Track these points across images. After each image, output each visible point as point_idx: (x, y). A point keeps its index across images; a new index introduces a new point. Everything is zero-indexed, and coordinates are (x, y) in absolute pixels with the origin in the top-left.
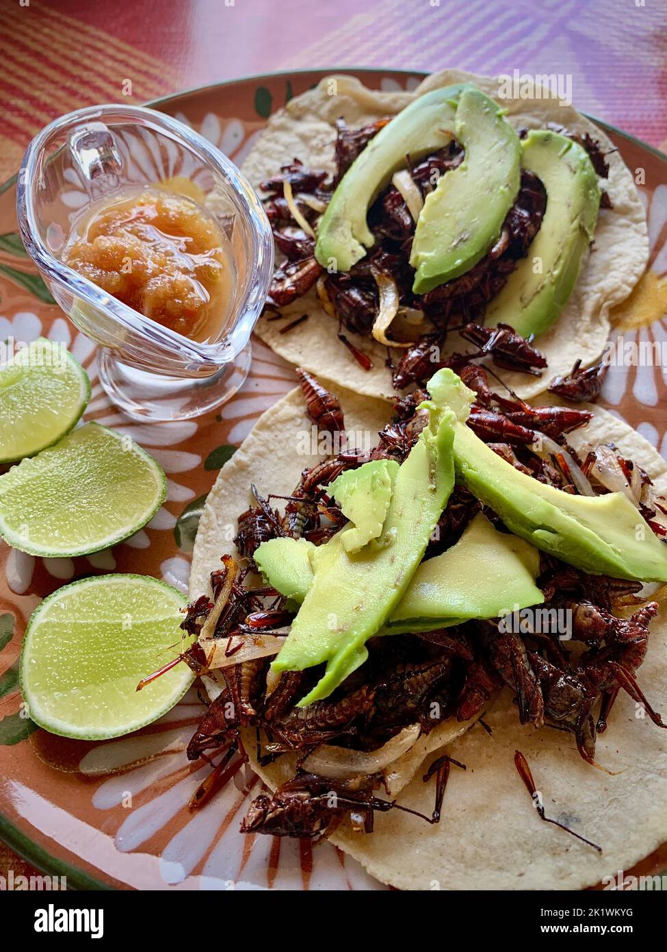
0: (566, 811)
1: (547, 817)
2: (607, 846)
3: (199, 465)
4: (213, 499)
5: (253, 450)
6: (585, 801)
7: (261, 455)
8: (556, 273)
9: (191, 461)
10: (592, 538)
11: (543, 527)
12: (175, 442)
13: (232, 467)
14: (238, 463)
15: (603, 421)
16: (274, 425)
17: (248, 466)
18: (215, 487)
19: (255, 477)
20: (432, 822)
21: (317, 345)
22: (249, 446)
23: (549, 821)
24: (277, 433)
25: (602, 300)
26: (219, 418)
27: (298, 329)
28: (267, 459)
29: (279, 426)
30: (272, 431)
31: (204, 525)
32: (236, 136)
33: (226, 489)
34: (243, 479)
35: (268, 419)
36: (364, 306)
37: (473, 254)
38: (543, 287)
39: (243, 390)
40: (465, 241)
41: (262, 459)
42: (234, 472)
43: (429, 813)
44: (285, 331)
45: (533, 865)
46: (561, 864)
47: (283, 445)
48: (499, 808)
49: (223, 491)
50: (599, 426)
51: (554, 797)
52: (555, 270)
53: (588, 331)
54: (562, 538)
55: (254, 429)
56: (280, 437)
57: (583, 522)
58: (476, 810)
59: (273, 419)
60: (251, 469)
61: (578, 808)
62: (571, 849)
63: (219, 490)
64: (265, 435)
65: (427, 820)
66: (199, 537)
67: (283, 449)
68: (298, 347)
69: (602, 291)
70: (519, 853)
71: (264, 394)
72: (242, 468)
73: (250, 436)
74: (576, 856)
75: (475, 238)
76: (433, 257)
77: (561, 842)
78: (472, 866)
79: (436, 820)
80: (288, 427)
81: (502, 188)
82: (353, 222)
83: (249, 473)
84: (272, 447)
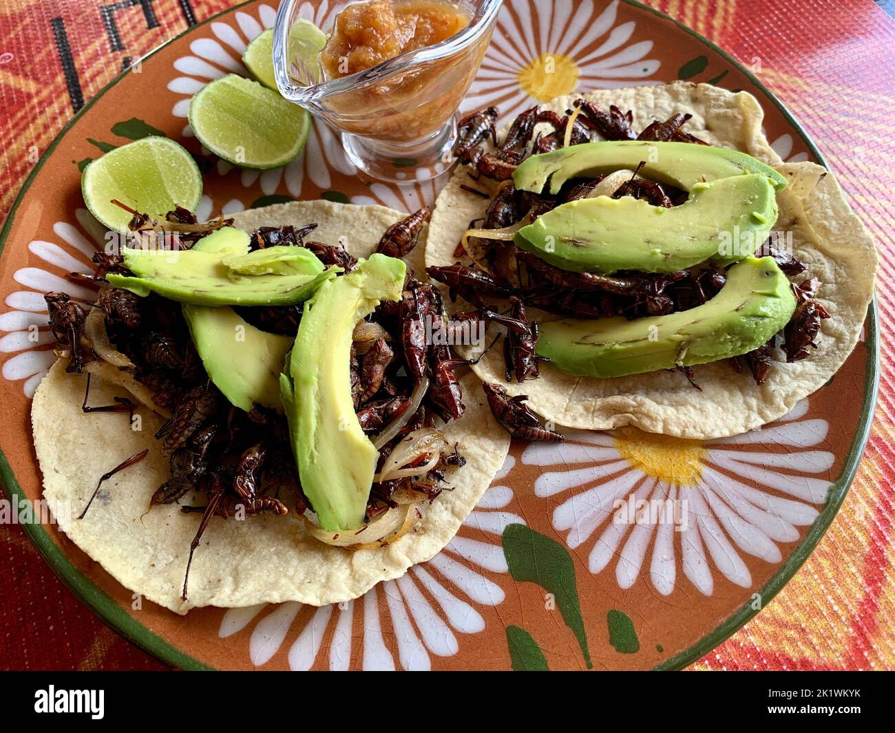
0: (111, 494)
1: (103, 482)
2: (85, 523)
3: (323, 189)
4: (295, 206)
5: (346, 212)
6: (122, 507)
7: (346, 221)
8: (617, 347)
9: (324, 183)
10: (307, 428)
11: (291, 380)
12: (335, 167)
13: (324, 206)
14: (330, 207)
15: (490, 450)
16: (375, 217)
17: (332, 216)
18: (304, 202)
19: (325, 224)
20: (83, 408)
21: (463, 215)
22: (349, 209)
23: (100, 483)
24: (370, 223)
25: (632, 409)
26: (369, 183)
27: (473, 196)
28: (345, 225)
29: (376, 221)
30: (370, 219)
31: (272, 209)
32: (645, 70)
33: (306, 211)
34: (320, 218)
35: (377, 210)
36: (498, 219)
37: (567, 258)
38: (600, 345)
39: (401, 189)
40: (578, 246)
41: (342, 223)
42: (322, 209)
43: (89, 405)
44: (464, 189)
45: (65, 478)
46: (69, 496)
47: (362, 230)
48: (106, 451)
49: (304, 209)
50: (482, 447)
51: (120, 484)
52: (620, 344)
53: (587, 409)
54: (291, 400)
55: (365, 206)
56: (367, 226)
57: (320, 418)
58: (100, 436)
59: (379, 213)
60: (331, 218)
61: (115, 503)
62: (81, 501)
63: (303, 206)
64: (364, 216)
65: (85, 404)
66: (260, 210)
67: (358, 232)
68: (454, 203)
69: (640, 405)
70: (74, 468)
71: (403, 201)
72: (327, 212)
73: (358, 207)
74: (77, 505)
75: (584, 252)
76: (542, 229)
77: (86, 494)
78: (59, 441)
79: (86, 410)
80: (378, 227)
81: (658, 251)
82: (563, 168)
83: (327, 219)
84: (356, 224)
